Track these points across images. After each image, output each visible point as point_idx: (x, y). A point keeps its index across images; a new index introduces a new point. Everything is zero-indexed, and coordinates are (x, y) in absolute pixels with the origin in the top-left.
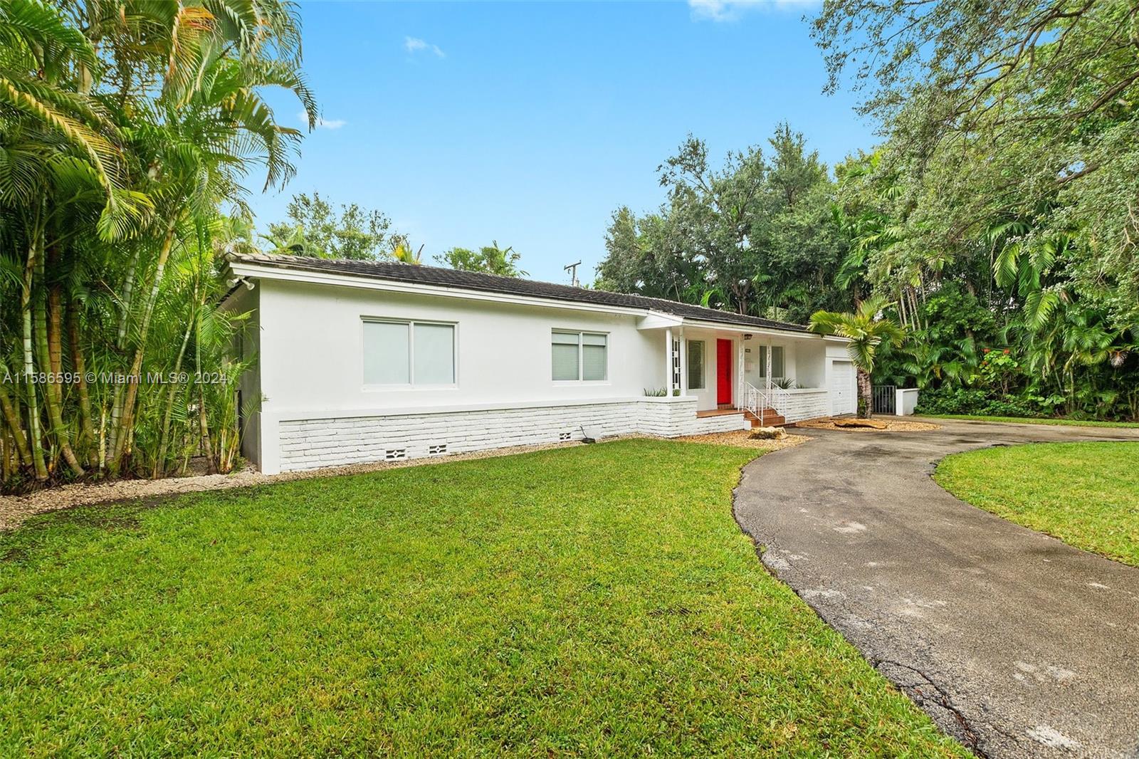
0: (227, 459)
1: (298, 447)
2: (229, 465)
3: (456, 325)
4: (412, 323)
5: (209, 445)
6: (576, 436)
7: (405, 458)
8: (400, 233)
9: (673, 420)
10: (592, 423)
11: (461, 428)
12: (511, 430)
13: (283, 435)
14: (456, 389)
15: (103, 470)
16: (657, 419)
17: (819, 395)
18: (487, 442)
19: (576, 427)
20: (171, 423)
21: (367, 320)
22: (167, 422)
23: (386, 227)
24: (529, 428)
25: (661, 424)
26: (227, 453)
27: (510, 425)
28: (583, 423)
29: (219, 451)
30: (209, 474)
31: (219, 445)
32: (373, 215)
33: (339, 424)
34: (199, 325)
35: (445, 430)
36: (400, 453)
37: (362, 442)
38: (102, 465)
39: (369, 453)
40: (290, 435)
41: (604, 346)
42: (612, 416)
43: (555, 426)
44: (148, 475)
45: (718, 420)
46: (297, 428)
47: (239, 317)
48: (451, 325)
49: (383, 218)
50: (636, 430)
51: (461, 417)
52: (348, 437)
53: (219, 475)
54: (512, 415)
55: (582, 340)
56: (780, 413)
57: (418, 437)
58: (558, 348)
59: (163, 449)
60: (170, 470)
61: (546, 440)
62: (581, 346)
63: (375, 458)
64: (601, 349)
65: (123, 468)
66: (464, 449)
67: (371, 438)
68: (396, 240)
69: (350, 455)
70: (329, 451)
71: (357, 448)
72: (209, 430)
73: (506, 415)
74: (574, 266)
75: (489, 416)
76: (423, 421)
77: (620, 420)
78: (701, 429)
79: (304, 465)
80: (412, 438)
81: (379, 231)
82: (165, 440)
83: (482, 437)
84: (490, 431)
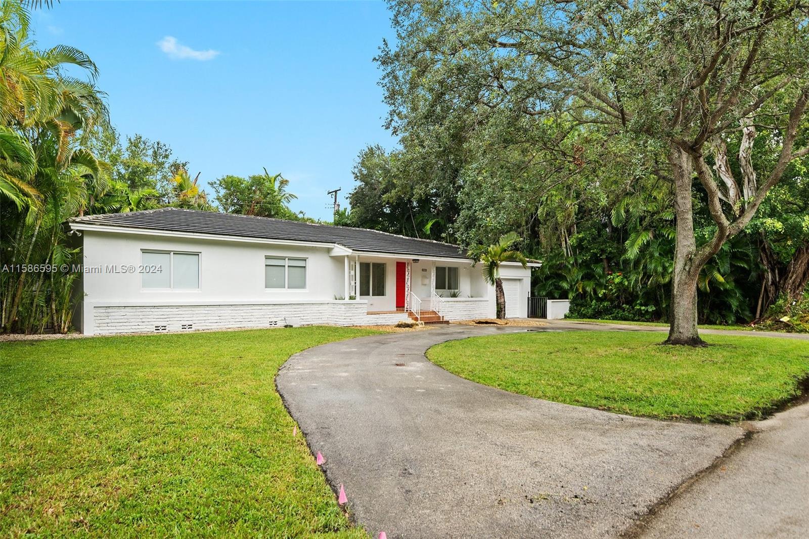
0: (65, 326)
1: (104, 321)
2: (66, 330)
3: (200, 254)
4: (172, 253)
5: (55, 318)
6: (281, 324)
7: (167, 331)
8: (181, 161)
9: (347, 315)
10: (293, 316)
11: (201, 315)
12: (235, 317)
13: (96, 314)
14: (200, 292)
15: (3, 328)
16: (338, 314)
17: (480, 303)
18: (219, 324)
19: (281, 317)
20: (37, 305)
21: (144, 251)
22: (34, 305)
23: (166, 156)
24: (247, 317)
25: (340, 317)
26: (65, 323)
27: (234, 315)
28: (287, 316)
29: (61, 322)
30: (55, 333)
31: (61, 319)
32: (156, 146)
33: (127, 309)
34: (54, 257)
35: (192, 316)
36: (164, 328)
37: (140, 320)
38: (3, 326)
39: (145, 327)
40: (99, 314)
41: (305, 267)
42: (309, 312)
43: (265, 316)
44: (23, 332)
45: (386, 317)
46: (104, 311)
47: (74, 251)
48: (197, 254)
49: (164, 148)
50: (326, 322)
51: (202, 309)
52: (133, 317)
53: (60, 335)
54: (237, 309)
55: (287, 263)
56: (441, 315)
57: (175, 319)
58: (268, 267)
59: (32, 320)
60: (34, 331)
61: (260, 325)
62: (286, 267)
63: (148, 330)
64: (303, 269)
65: (12, 328)
66: (204, 328)
67: (146, 318)
68: (176, 167)
69: (133, 327)
70: (121, 324)
71: (137, 324)
72: (56, 310)
73: (232, 308)
74: (336, 192)
75: (220, 308)
76: (178, 310)
77: (314, 314)
78: (370, 322)
79: (106, 332)
80: (171, 319)
81: (161, 160)
82: (33, 314)
83: (216, 321)
84: (221, 318)
